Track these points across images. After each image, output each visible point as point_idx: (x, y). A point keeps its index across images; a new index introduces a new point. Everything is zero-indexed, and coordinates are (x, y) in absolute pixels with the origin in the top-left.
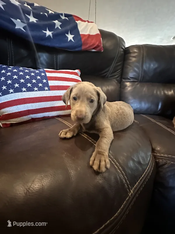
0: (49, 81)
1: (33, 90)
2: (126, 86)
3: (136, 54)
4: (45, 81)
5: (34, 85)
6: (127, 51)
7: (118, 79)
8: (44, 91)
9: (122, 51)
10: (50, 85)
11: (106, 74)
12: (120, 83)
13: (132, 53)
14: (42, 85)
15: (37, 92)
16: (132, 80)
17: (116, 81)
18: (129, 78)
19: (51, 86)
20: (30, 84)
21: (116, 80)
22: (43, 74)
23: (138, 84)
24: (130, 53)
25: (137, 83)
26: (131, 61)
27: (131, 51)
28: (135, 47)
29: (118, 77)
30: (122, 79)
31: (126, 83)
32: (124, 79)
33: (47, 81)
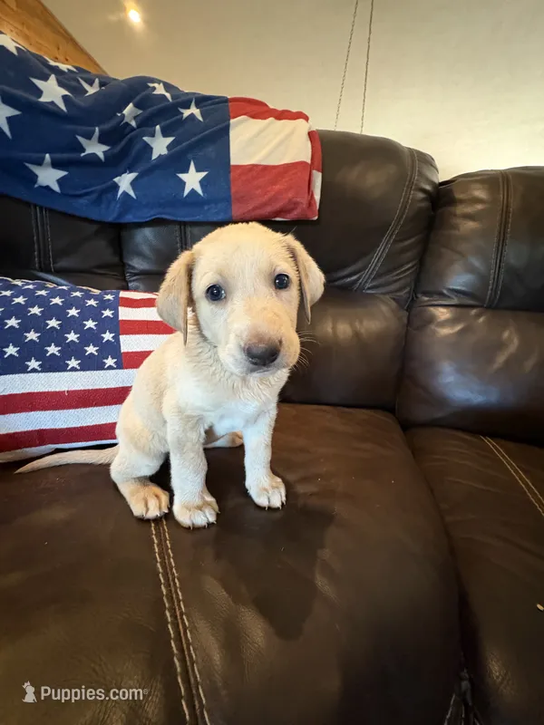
0: (122, 338)
1: (63, 368)
2: (432, 319)
3: (479, 207)
4: (108, 336)
5: (70, 351)
6: (443, 197)
7: (402, 293)
8: (101, 372)
9: (423, 200)
10: (124, 349)
11: (354, 278)
12: (409, 309)
13: (461, 201)
14: (97, 351)
15: (74, 373)
16: (455, 301)
17: (394, 304)
18: (445, 292)
19: (128, 353)
20: (56, 346)
21: (394, 299)
22: (108, 313)
23: (478, 316)
24: (453, 201)
25: (474, 312)
26: (457, 232)
27: (459, 196)
28: (477, 181)
29: (400, 289)
30: (419, 296)
31: (432, 309)
32: (425, 293)
33: (116, 338)
